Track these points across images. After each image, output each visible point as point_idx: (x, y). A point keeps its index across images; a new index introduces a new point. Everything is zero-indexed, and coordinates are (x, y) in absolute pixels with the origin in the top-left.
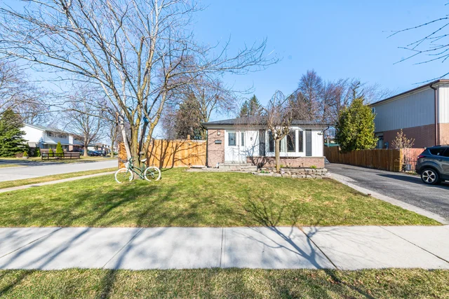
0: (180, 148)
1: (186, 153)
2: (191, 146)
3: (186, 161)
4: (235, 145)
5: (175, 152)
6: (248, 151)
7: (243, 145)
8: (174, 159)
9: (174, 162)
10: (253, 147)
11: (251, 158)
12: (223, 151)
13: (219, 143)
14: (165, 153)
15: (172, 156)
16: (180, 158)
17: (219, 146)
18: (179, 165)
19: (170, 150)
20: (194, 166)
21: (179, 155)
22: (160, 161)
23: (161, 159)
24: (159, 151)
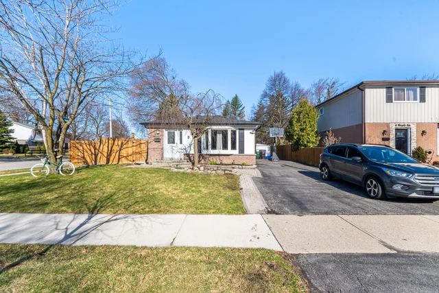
0: (124, 146)
1: (130, 151)
2: (134, 144)
3: (130, 158)
4: (174, 143)
5: (120, 150)
6: (185, 149)
7: (181, 143)
8: (119, 156)
9: (119, 159)
10: (190, 145)
11: (188, 155)
12: (162, 149)
13: (158, 140)
14: (111, 151)
15: (118, 153)
16: (125, 155)
17: (158, 144)
18: (124, 161)
19: (116, 148)
20: (137, 162)
21: (124, 152)
22: (107, 158)
23: (108, 156)
24: (106, 149)
